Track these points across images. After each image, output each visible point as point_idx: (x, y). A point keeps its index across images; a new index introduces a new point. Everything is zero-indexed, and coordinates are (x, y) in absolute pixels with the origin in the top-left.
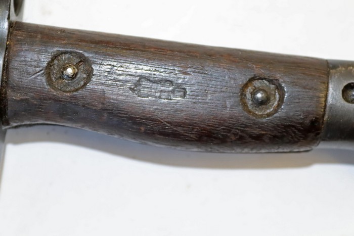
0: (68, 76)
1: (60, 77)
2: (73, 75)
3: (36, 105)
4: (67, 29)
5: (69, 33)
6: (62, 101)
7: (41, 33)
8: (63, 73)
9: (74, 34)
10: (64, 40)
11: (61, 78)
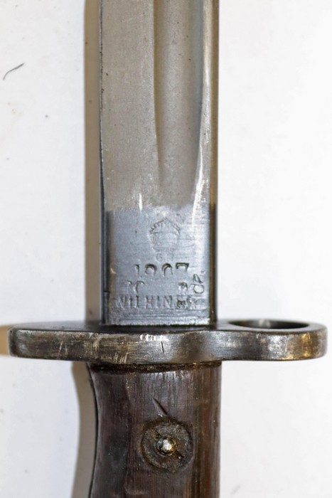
0: (162, 446)
1: (159, 434)
2: (163, 451)
3: (121, 408)
4: (219, 429)
5: (215, 433)
6: (130, 441)
7: (211, 403)
8: (165, 438)
9: (214, 441)
10: (205, 432)
11: (159, 436)
